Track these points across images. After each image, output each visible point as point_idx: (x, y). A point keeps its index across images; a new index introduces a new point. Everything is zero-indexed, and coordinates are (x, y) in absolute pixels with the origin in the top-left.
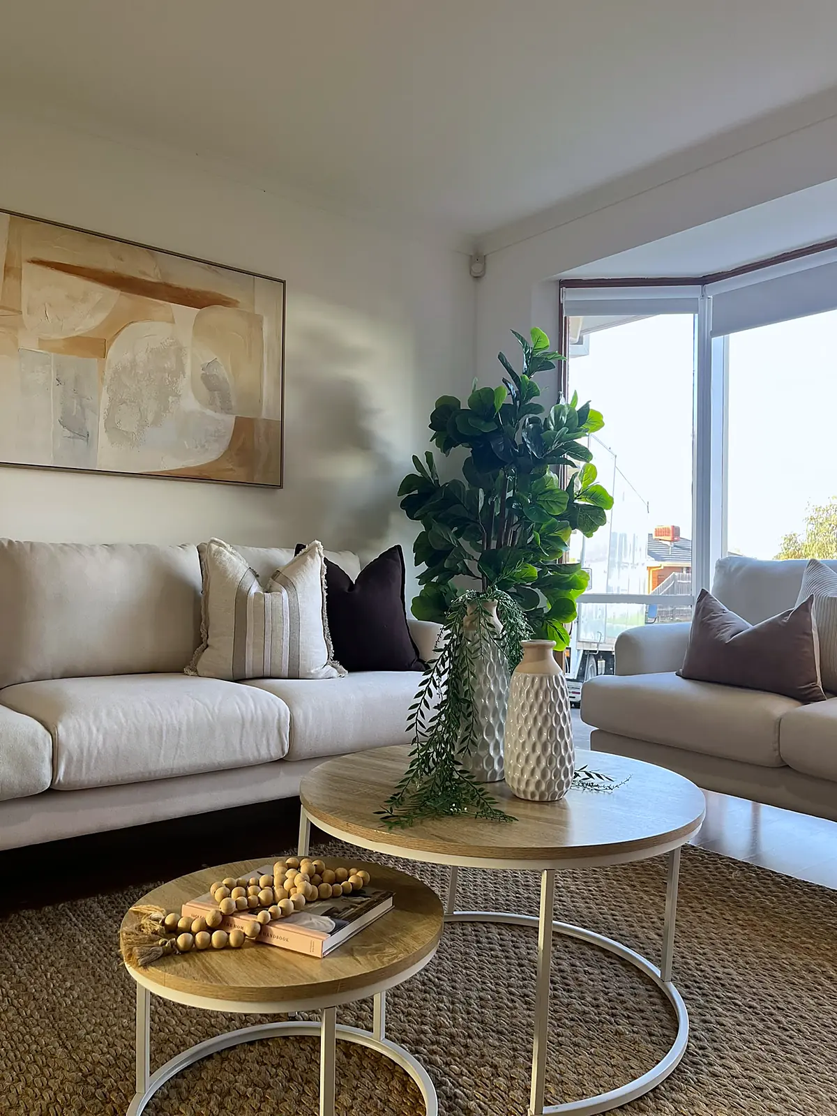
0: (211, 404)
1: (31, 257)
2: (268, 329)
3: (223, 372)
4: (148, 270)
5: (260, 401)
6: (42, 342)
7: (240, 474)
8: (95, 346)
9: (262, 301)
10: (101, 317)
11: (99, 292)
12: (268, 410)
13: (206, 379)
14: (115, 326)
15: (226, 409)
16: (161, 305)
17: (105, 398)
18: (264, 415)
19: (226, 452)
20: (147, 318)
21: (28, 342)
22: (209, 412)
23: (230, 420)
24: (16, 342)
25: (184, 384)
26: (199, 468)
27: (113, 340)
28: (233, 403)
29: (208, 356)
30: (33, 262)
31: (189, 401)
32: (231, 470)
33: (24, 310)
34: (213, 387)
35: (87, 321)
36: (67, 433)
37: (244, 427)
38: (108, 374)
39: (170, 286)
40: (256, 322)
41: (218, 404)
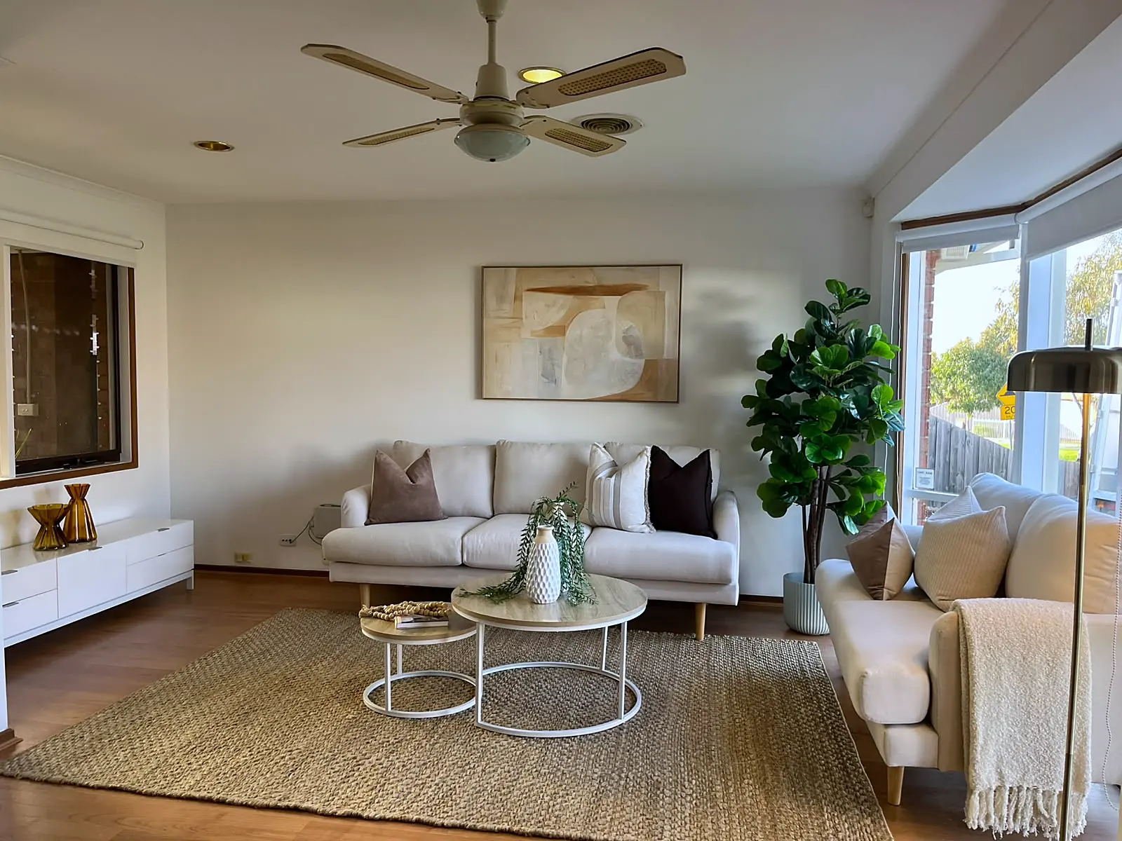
0: (629, 354)
1: (526, 289)
2: (669, 299)
3: (637, 333)
4: (589, 280)
5: (663, 347)
6: (533, 333)
7: (648, 396)
8: (559, 330)
9: (665, 281)
10: (562, 313)
11: (562, 298)
12: (668, 353)
13: (625, 338)
14: (571, 316)
15: (638, 355)
16: (597, 299)
17: (565, 359)
18: (665, 356)
19: (638, 383)
20: (588, 308)
21: (526, 334)
22: (627, 359)
23: (642, 362)
24: (520, 335)
25: (612, 344)
26: (621, 394)
27: (569, 325)
28: (644, 352)
29: (626, 324)
30: (528, 290)
31: (615, 354)
32: (643, 394)
33: (524, 317)
34: (630, 344)
35: (555, 317)
36: (546, 380)
37: (650, 366)
38: (566, 345)
39: (602, 286)
40: (660, 296)
41: (633, 352)
